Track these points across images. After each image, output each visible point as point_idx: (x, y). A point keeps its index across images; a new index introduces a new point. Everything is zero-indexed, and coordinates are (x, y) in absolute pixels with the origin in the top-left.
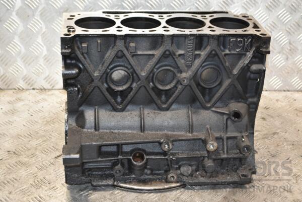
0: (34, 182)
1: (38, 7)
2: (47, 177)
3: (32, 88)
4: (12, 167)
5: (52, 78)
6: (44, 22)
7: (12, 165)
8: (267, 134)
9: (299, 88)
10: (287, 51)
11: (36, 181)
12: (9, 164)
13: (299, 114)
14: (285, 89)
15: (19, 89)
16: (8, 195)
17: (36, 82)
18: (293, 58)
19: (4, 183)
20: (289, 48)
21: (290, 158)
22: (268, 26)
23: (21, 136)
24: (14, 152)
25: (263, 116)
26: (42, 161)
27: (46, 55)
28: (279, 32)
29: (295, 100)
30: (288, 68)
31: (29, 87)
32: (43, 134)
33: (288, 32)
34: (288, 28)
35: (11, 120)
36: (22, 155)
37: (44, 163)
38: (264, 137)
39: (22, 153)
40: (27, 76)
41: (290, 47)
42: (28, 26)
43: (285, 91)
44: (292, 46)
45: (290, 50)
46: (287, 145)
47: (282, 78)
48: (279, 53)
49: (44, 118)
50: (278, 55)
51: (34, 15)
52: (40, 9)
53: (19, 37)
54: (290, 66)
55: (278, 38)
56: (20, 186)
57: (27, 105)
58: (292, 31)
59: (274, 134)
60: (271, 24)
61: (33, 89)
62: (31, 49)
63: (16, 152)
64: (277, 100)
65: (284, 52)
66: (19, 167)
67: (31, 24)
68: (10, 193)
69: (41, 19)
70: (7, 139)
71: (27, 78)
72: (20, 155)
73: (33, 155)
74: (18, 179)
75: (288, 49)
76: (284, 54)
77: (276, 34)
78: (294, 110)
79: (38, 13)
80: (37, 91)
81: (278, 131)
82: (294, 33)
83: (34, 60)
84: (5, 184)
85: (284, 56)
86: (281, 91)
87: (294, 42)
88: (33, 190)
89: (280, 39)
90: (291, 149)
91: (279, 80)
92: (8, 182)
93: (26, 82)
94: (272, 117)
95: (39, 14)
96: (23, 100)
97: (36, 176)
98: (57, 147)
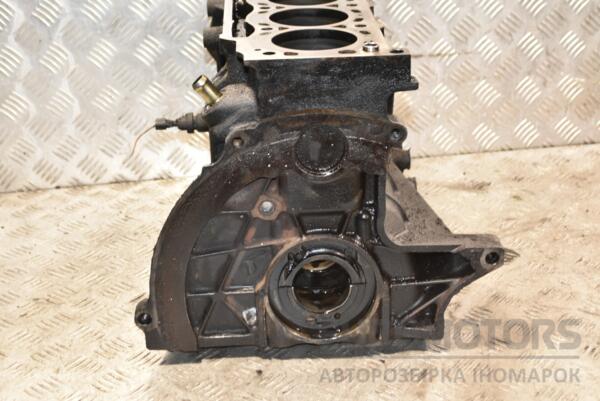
0: (101, 347)
1: (58, 21)
2: (124, 337)
3: (55, 185)
4: (50, 325)
5: (93, 163)
6: (72, 50)
7: (49, 323)
8: (529, 223)
9: (572, 138)
10: (543, 68)
11: (104, 346)
12: (42, 321)
13: (580, 184)
14: (545, 144)
15: (29, 190)
16: (54, 375)
17: (61, 173)
18: (556, 82)
19: (40, 355)
20: (547, 63)
21: (584, 260)
22: (503, 23)
23: (53, 271)
24: (48, 300)
25: (514, 194)
26: (108, 310)
27: (80, 116)
28: (525, 33)
29: (568, 161)
30: (547, 101)
31: (48, 185)
32: (96, 263)
33: (542, 31)
34: (542, 24)
35: (26, 245)
36: (64, 303)
37: (111, 312)
38: (525, 228)
39: (64, 300)
40: (43, 163)
41: (549, 61)
42: (42, 62)
43: (545, 147)
44: (551, 59)
45: (549, 67)
46: (572, 237)
47: (537, 123)
48: (529, 73)
49: (92, 236)
50: (527, 78)
51: (51, 39)
52: (62, 25)
53: (24, 84)
54: (551, 98)
55: (524, 46)
56: (74, 358)
57: (52, 216)
58: (548, 29)
59: (544, 220)
60: (508, 19)
61: (58, 187)
62: (48, 107)
63: (51, 299)
64: (535, 164)
65: (538, 70)
66: (64, 324)
67: (45, 57)
68: (58, 371)
69: (67, 46)
70: (27, 279)
71: (43, 167)
72: (59, 304)
73: (86, 302)
74: (67, 346)
75: (543, 64)
76: (537, 74)
77: (520, 38)
78: (570, 178)
79: (58, 34)
80: (66, 190)
81: (549, 216)
82: (552, 33)
83: (55, 130)
84: (44, 356)
85: (539, 79)
86: (538, 147)
87: (554, 50)
88: (101, 361)
89: (527, 46)
90: (580, 242)
91: (532, 127)
92: (48, 352)
93: (43, 175)
94: (532, 193)
95: (61, 34)
96: (41, 209)
97: (101, 337)
98: (130, 283)
